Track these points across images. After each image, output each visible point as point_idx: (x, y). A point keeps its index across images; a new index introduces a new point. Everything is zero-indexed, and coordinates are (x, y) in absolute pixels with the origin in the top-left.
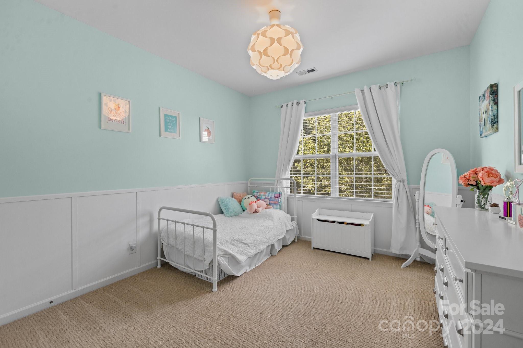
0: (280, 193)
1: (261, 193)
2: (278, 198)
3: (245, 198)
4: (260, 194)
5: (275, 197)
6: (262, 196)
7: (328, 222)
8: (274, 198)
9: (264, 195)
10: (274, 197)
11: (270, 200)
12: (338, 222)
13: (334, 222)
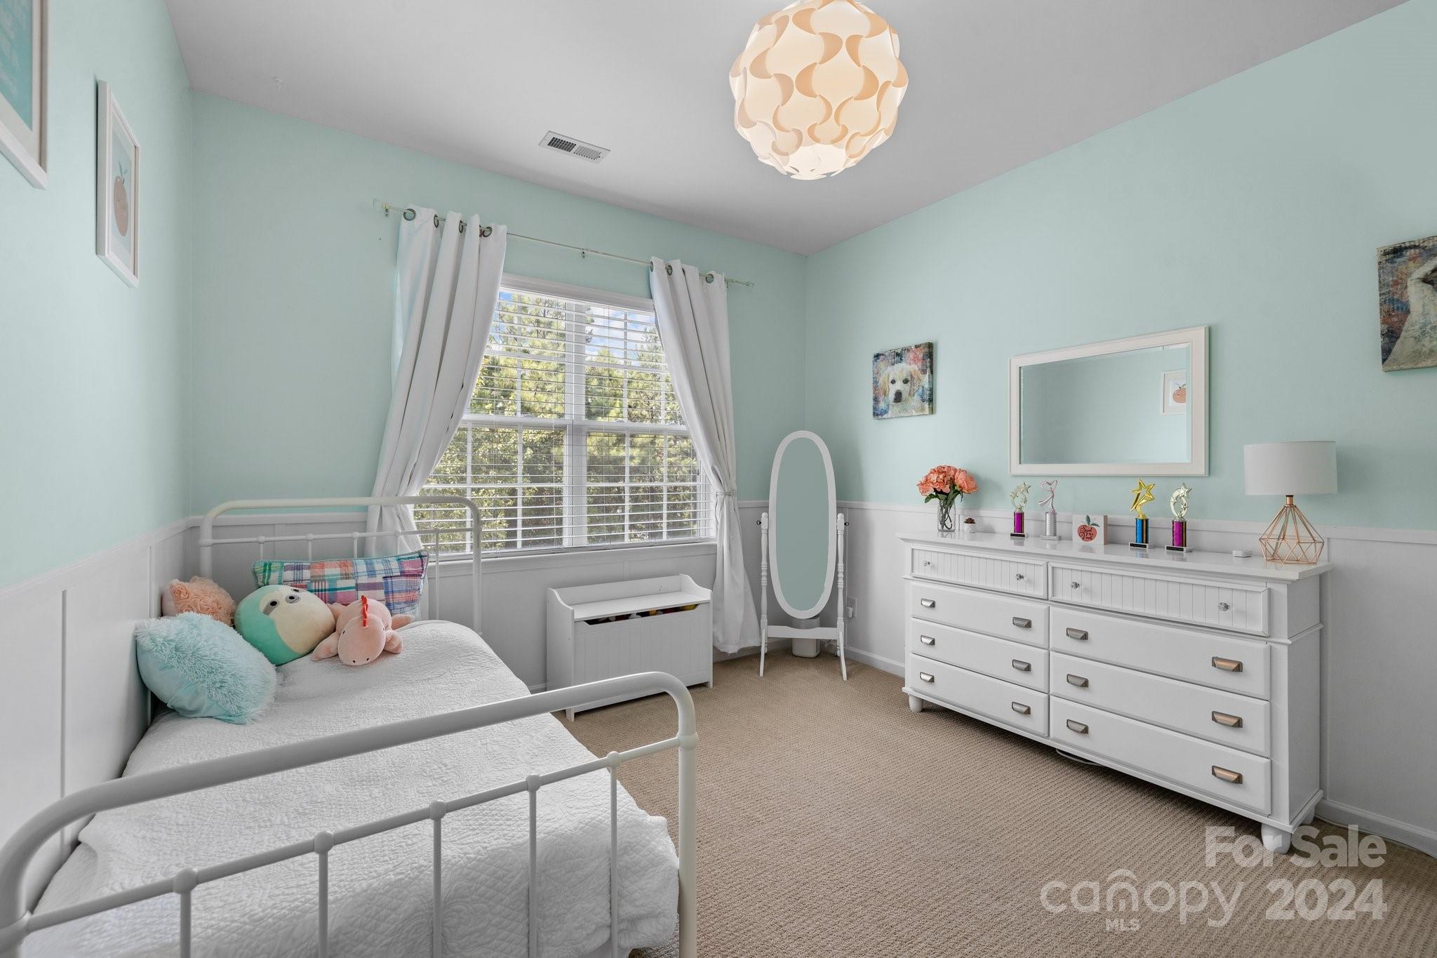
0: (421, 557)
1: (323, 567)
2: (417, 575)
3: (274, 604)
4: (318, 572)
5: (407, 576)
6: (334, 581)
7: (610, 621)
8: (404, 579)
9: (346, 576)
10: (403, 574)
11: (387, 593)
12: (638, 614)
13: (626, 617)
